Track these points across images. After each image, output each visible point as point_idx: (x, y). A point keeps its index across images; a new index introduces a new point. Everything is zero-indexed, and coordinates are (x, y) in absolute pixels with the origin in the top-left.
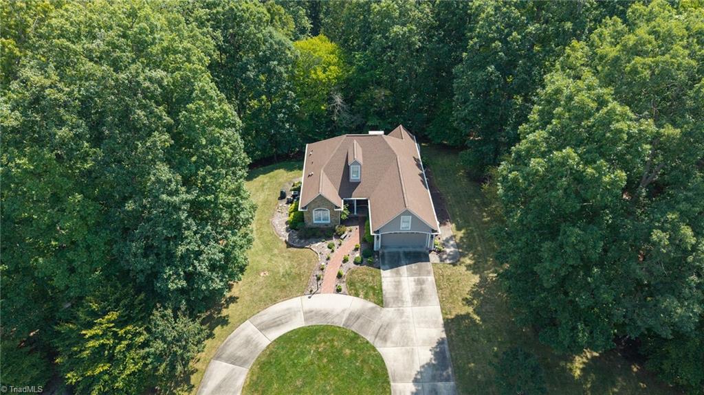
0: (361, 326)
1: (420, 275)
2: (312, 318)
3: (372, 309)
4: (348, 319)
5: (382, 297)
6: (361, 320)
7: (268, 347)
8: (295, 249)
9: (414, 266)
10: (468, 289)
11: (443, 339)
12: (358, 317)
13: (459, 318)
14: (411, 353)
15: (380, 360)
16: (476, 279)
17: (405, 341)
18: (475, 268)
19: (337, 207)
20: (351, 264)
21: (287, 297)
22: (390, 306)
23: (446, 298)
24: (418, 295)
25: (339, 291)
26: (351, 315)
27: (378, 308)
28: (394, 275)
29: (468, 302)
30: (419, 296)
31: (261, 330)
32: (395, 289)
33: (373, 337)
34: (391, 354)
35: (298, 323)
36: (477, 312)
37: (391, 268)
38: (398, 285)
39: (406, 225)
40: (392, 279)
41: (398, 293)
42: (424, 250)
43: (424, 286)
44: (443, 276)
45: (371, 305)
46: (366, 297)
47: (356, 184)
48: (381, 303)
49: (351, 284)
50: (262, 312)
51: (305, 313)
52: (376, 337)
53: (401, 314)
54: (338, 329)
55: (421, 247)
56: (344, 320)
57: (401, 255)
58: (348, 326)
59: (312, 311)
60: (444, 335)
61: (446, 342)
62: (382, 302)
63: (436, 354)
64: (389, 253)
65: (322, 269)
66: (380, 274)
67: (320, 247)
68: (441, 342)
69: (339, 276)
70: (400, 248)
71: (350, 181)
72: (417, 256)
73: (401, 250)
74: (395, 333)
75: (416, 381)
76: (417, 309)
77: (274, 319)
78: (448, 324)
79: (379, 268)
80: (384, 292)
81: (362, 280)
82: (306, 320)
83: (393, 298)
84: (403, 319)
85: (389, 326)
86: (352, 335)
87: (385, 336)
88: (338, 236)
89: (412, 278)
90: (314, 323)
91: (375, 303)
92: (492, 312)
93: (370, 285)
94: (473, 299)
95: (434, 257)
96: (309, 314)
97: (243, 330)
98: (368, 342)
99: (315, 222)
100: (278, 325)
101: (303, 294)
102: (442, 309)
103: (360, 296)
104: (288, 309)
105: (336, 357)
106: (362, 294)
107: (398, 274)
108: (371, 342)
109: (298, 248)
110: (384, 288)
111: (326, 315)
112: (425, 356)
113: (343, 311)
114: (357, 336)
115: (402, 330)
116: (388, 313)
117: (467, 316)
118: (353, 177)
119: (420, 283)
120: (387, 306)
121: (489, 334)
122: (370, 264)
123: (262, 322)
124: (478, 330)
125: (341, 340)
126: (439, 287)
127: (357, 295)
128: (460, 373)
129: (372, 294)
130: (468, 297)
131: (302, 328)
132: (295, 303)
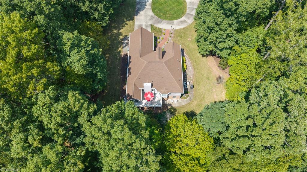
0: (158, 20)
3: (155, 24)
4: (162, 22)
6: (158, 21)
7: (183, 16)
12: (159, 22)
14: (145, 13)
16: (121, 31)
17: (146, 16)
27: (153, 24)
29: (126, 24)
31: (186, 21)
34: (151, 13)
35: (175, 22)
36: (125, 22)
45: (155, 25)
46: (156, 27)
48: (152, 25)
49: (161, 31)
50: (187, 26)
51: (174, 24)
54: (164, 19)
63: (139, 13)
65: (170, 37)
68: (137, 15)
74: (149, 18)
75: (145, 8)
76: (142, 23)
78: (133, 19)
82: (173, 22)
83: (148, 27)
85: (150, 19)
90: (171, 21)
93: (155, 30)
96: (173, 24)
98: (156, 16)
100: (181, 21)
101: (175, 30)
104: (179, 26)
105: (164, 13)
108: (155, 16)
110: (151, 29)
111: (168, 23)
112: (142, 13)
113: (163, 24)
116: (150, 23)
120: (150, 25)
127: (159, 28)
128: (134, 9)
132: (177, 28)
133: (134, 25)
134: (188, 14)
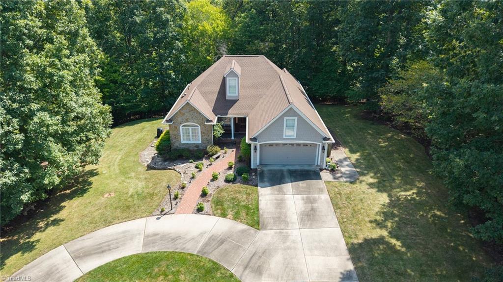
0: (225, 254)
1: (309, 193)
2: (153, 243)
3: (243, 231)
4: (207, 244)
5: (258, 217)
6: (225, 246)
8: (156, 171)
9: (301, 184)
10: (377, 209)
11: (350, 271)
12: (222, 242)
13: (369, 244)
17: (290, 274)
18: (381, 186)
19: (208, 121)
20: (221, 182)
21: (129, 218)
22: (269, 228)
23: (347, 218)
24: (308, 215)
25: (200, 210)
26: (212, 239)
27: (252, 230)
28: (276, 193)
29: (380, 225)
30: (310, 216)
31: (75, 258)
32: (276, 208)
33: (241, 269)
35: (135, 248)
36: (392, 234)
37: (272, 185)
38: (280, 204)
40: (273, 197)
41: (280, 213)
42: (313, 168)
43: (315, 205)
44: (340, 194)
45: (242, 227)
46: (236, 217)
47: (233, 102)
48: (256, 223)
49: (218, 203)
50: (88, 236)
51: (147, 237)
52: (245, 268)
53: (285, 238)
54: (189, 257)
55: (310, 165)
56: (201, 244)
57: (285, 173)
58: (205, 253)
59: (158, 234)
60: (350, 266)
61: (355, 276)
62: (258, 223)
64: (269, 170)
65: (183, 188)
66: (257, 192)
67: (186, 167)
69: (204, 194)
70: (284, 166)
71: (227, 98)
72: (305, 173)
73: (285, 168)
74: (275, 263)
76: (307, 231)
77: (99, 244)
78: (356, 251)
79: (257, 186)
80: (261, 212)
81: (233, 199)
82: (145, 245)
83: (274, 218)
84: (288, 244)
85: (266, 253)
86: (209, 265)
87: (259, 267)
88: (210, 157)
89: (299, 196)
90: (156, 249)
91: (248, 224)
92: (416, 236)
93: (242, 203)
94: (385, 221)
95: (326, 175)
96: (150, 239)
97: (50, 257)
98: (232, 276)
99: (183, 142)
100: (103, 252)
101: (151, 214)
102: (343, 232)
103: (228, 217)
104: (125, 232)
106: (230, 214)
107: (281, 191)
108: (237, 275)
109: (159, 169)
110: (260, 207)
111: (174, 239)
113: (202, 234)
114: (216, 267)
115: (285, 259)
116: (265, 237)
117: (381, 240)
119: (310, 201)
120: (264, 228)
121: (421, 265)
122: (246, 182)
123: (81, 249)
124: (402, 260)
125: (190, 273)
126: (336, 206)
127: (224, 215)
129: (244, 214)
130: (378, 218)
131: (137, 255)
133: (341, 223)
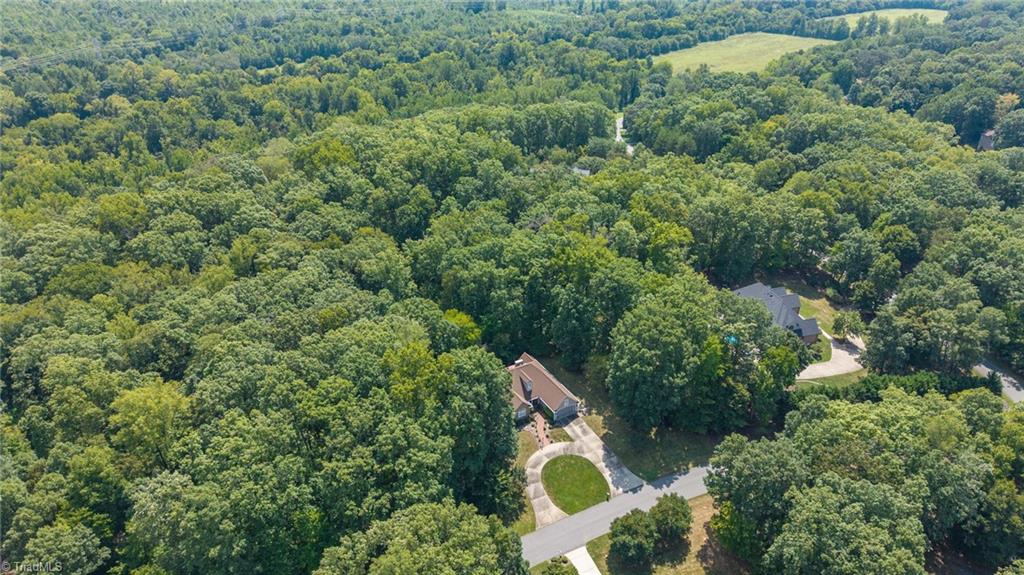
0: (571, 451)
1: (579, 424)
2: (550, 456)
3: (570, 444)
4: (564, 451)
5: (571, 438)
6: (569, 449)
7: (542, 472)
9: (574, 421)
10: (601, 423)
12: (567, 449)
13: (604, 435)
14: (596, 453)
15: (586, 460)
16: (602, 418)
17: (591, 450)
18: (599, 413)
19: (527, 406)
20: (548, 430)
21: (532, 453)
22: (576, 440)
23: (595, 429)
25: (552, 442)
26: (564, 449)
27: (572, 443)
29: (604, 428)
30: (585, 432)
31: (534, 468)
32: (573, 433)
33: (578, 453)
34: (589, 456)
35: (546, 460)
36: (610, 430)
37: (566, 425)
38: (573, 431)
39: (566, 405)
40: (570, 430)
41: (576, 434)
42: (575, 413)
43: (583, 427)
44: (588, 421)
45: (569, 442)
46: (564, 440)
49: (555, 438)
53: (582, 441)
54: (563, 456)
55: (573, 411)
56: (562, 452)
57: (567, 419)
58: (566, 453)
60: (603, 443)
62: (572, 440)
63: (604, 450)
64: (562, 419)
65: (537, 437)
66: (564, 429)
67: (528, 428)
68: (604, 446)
69: (547, 436)
70: (566, 416)
71: (528, 391)
72: (574, 417)
74: (585, 448)
75: (604, 461)
76: (587, 437)
77: (535, 463)
78: (602, 438)
79: (562, 427)
80: (570, 436)
81: (558, 435)
82: (548, 458)
83: (575, 437)
84: (584, 443)
85: (581, 447)
86: (570, 456)
87: (582, 451)
88: (533, 420)
89: (577, 426)
90: (552, 458)
92: (614, 428)
93: (562, 435)
94: (605, 426)
95: (580, 414)
96: (547, 455)
97: (527, 469)
98: (577, 456)
99: (520, 417)
100: (539, 464)
101: (538, 449)
102: (596, 434)
104: (537, 457)
105: (571, 465)
106: (562, 440)
107: (570, 426)
108: (579, 455)
110: (569, 434)
111: (554, 453)
112: (601, 452)
113: (560, 449)
114: (572, 456)
115: (587, 447)
116: (577, 443)
117: (607, 433)
118: (529, 388)
119: (581, 427)
121: (619, 436)
122: (557, 427)
123: (532, 465)
124: (614, 436)
125: (567, 459)
126: (590, 426)
127: (560, 441)
128: (616, 453)
129: (566, 438)
130: (603, 426)
131: (549, 462)
132: (537, 454)
134: (537, 481)
